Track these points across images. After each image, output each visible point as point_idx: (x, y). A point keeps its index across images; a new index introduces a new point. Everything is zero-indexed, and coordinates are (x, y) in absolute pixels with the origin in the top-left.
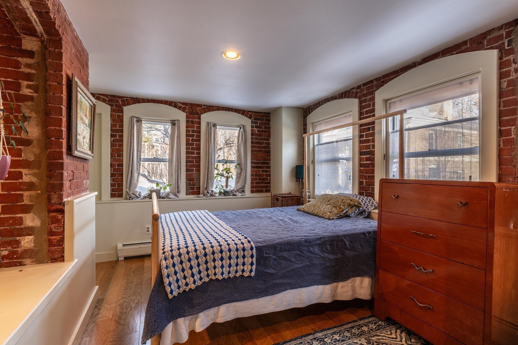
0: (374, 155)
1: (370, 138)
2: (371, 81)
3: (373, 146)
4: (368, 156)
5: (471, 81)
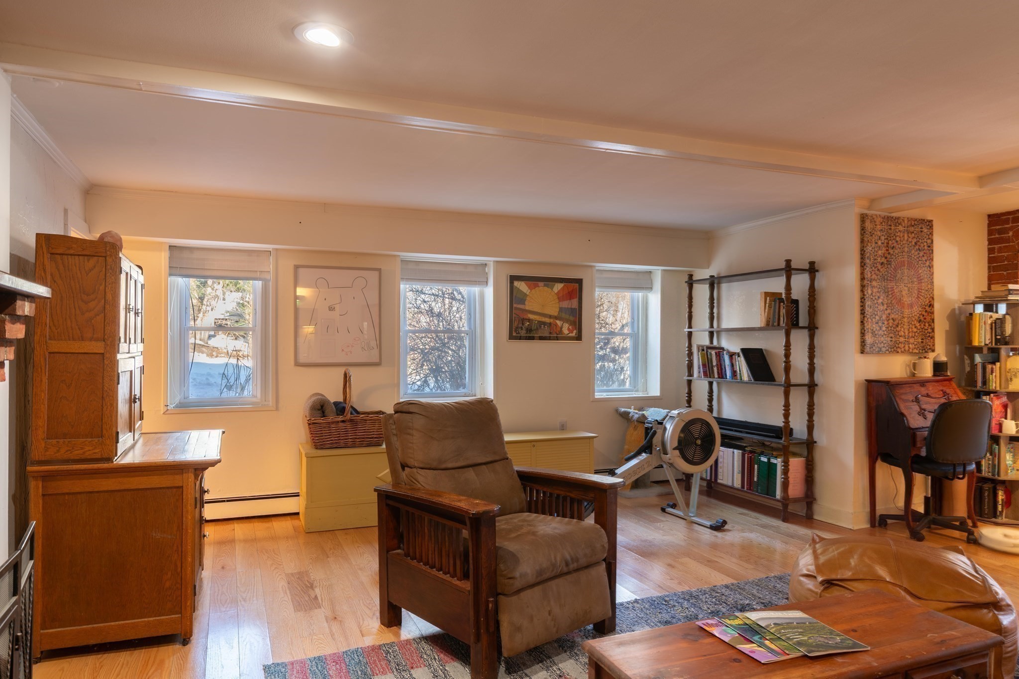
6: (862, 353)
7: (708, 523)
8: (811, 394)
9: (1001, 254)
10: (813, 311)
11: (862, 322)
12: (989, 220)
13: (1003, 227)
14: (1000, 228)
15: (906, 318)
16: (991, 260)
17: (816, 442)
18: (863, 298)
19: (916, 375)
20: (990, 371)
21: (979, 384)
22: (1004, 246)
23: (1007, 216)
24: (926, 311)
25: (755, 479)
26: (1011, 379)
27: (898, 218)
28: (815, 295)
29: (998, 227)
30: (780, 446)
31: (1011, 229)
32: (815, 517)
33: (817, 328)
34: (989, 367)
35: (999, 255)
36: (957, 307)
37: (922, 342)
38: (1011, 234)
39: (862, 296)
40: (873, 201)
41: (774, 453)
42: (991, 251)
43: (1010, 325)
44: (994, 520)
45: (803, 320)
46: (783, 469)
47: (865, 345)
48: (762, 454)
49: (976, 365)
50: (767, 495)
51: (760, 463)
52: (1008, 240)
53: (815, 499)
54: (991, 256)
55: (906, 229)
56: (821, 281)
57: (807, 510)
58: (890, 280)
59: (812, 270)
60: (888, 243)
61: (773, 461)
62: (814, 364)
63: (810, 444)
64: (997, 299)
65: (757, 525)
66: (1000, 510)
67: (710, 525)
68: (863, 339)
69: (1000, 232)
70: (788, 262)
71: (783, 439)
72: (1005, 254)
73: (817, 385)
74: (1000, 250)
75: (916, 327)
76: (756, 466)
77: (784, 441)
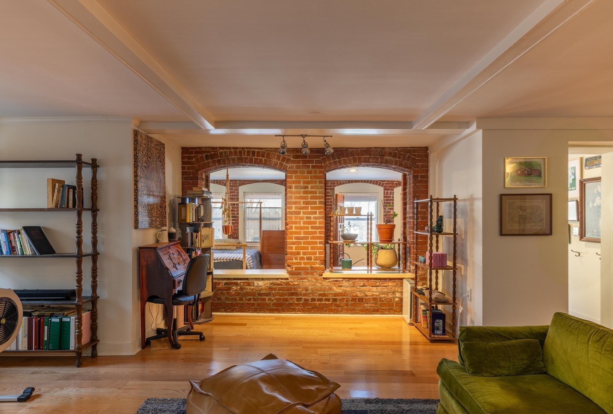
0: (238, 218)
1: (235, 209)
2: (236, 181)
3: (238, 214)
4: (234, 218)
5: (279, 195)
6: (135, 228)
7: (15, 398)
8: (95, 261)
9: (189, 171)
10: (94, 197)
11: (135, 206)
12: (182, 151)
13: (190, 155)
14: (189, 156)
15: (155, 205)
16: (183, 173)
17: (99, 297)
18: (137, 189)
19: (159, 242)
20: (195, 237)
21: (189, 244)
22: (191, 166)
23: (192, 149)
24: (163, 201)
25: (46, 339)
26: (203, 241)
27: (152, 138)
28: (97, 184)
29: (187, 155)
30: (74, 306)
31: (194, 157)
32: (99, 354)
33: (99, 210)
34: (195, 234)
35: (188, 171)
36: (172, 199)
37: (162, 220)
38: (194, 160)
39: (136, 188)
40: (142, 122)
41: (66, 313)
42: (183, 168)
43: (203, 211)
44: (197, 321)
45: (87, 203)
46: (78, 325)
47: (138, 222)
48: (52, 316)
49: (188, 233)
50: (60, 350)
51: (50, 324)
52: (192, 163)
53: (99, 341)
54: (183, 171)
55: (155, 146)
56: (101, 175)
57: (92, 351)
58: (149, 179)
59: (94, 165)
60: (148, 154)
61: (65, 319)
62: (97, 237)
63: (94, 300)
64: (197, 196)
65: (59, 379)
66: (200, 315)
67: (18, 399)
68: (137, 218)
69: (189, 158)
70: (79, 156)
71: (77, 300)
72: (191, 171)
73: (99, 254)
74: (188, 168)
75: (159, 211)
76: (46, 328)
77: (78, 302)
